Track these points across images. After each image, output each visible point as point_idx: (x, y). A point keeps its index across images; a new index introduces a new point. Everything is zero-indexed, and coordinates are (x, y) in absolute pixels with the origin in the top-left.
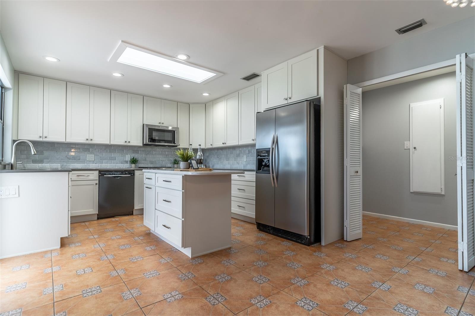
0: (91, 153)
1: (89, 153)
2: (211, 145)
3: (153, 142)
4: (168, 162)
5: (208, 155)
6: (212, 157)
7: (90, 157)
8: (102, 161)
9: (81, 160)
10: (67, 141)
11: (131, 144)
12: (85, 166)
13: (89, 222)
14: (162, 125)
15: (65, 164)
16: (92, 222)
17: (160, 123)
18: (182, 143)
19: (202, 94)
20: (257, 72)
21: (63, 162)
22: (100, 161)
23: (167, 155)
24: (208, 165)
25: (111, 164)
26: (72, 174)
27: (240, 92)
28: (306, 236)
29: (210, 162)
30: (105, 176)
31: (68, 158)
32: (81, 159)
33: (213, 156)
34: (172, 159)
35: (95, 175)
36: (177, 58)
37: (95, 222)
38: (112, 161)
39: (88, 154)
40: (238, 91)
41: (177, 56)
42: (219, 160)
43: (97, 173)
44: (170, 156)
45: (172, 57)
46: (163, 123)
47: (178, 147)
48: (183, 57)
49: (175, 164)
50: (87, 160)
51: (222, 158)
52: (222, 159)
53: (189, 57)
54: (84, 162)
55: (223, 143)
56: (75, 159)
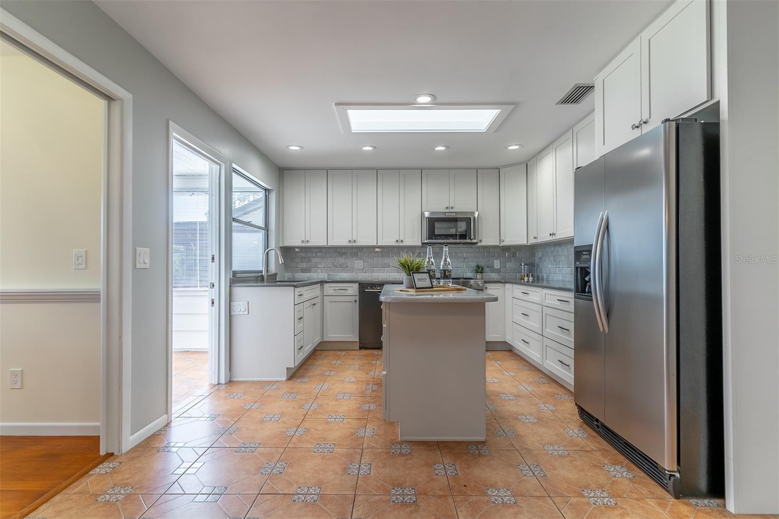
0: (360, 259)
1: (357, 258)
2: (535, 238)
3: (435, 239)
4: (467, 270)
5: (540, 256)
6: (546, 259)
7: (359, 264)
8: (372, 269)
9: (348, 268)
10: (328, 244)
11: (405, 244)
12: (353, 275)
13: (347, 351)
14: (451, 211)
15: (332, 274)
16: (350, 352)
17: (447, 208)
18: (487, 237)
19: (506, 148)
20: (584, 81)
21: (330, 270)
22: (370, 269)
23: (465, 258)
24: (540, 274)
25: (384, 273)
26: (330, 287)
27: (576, 129)
28: (665, 470)
29: (543, 269)
30: (366, 290)
31: (335, 265)
32: (349, 266)
33: (547, 257)
34: (474, 264)
35: (354, 289)
36: (416, 103)
37: (357, 353)
38: (385, 269)
39: (356, 260)
40: (571, 127)
41: (415, 99)
42: (556, 265)
43: (356, 286)
44: (470, 259)
45: (409, 104)
46: (452, 208)
47: (479, 244)
48: (424, 99)
49: (477, 272)
50: (356, 268)
51: (561, 262)
52: (561, 265)
53: (433, 96)
54: (352, 270)
55: (550, 235)
56: (342, 267)
